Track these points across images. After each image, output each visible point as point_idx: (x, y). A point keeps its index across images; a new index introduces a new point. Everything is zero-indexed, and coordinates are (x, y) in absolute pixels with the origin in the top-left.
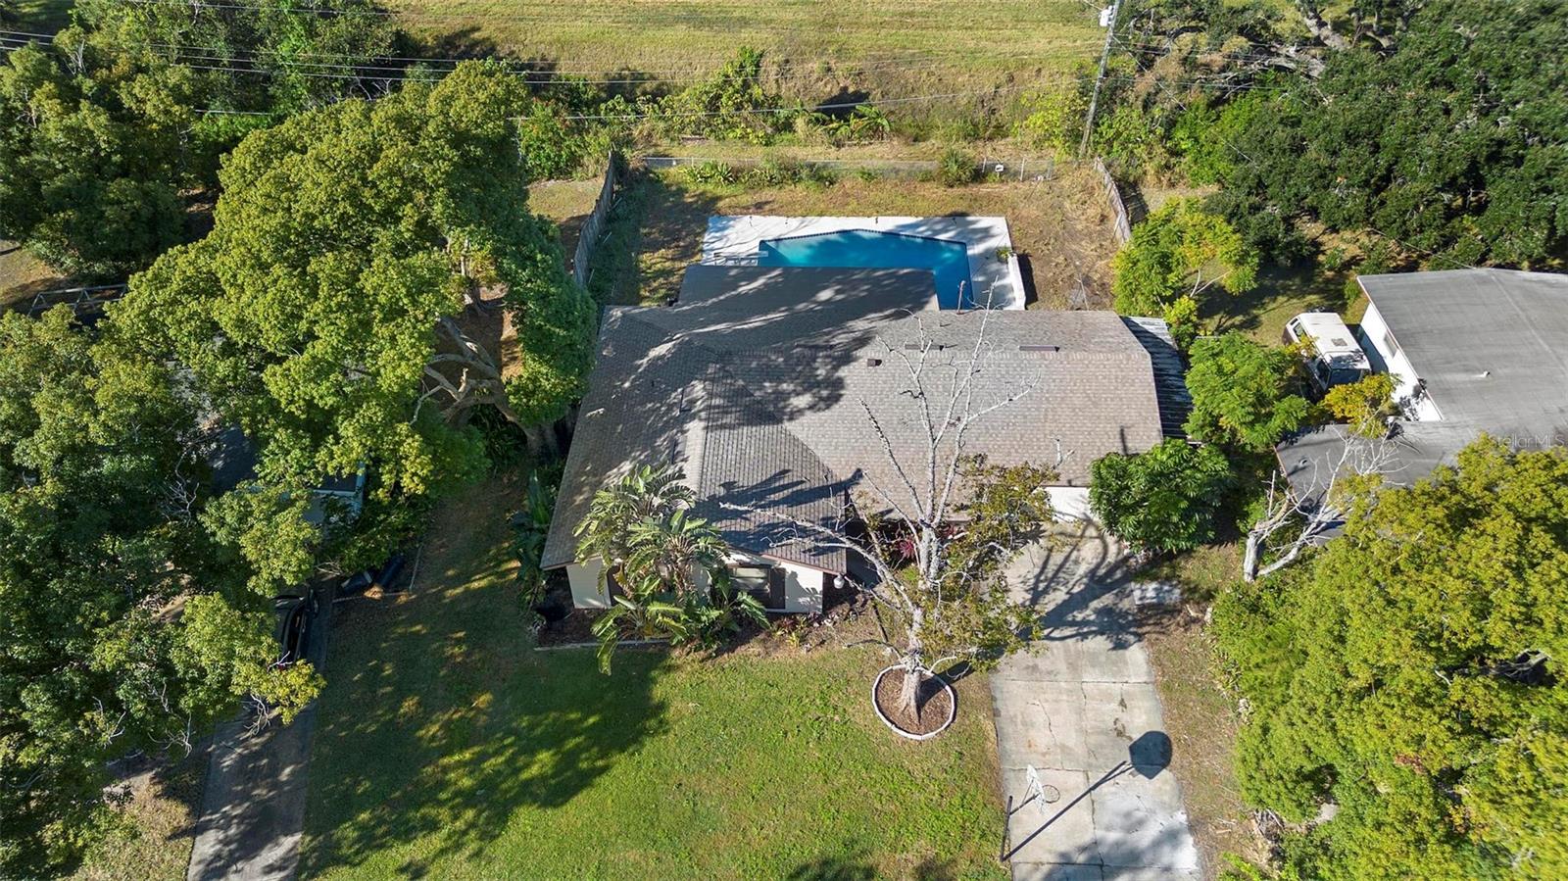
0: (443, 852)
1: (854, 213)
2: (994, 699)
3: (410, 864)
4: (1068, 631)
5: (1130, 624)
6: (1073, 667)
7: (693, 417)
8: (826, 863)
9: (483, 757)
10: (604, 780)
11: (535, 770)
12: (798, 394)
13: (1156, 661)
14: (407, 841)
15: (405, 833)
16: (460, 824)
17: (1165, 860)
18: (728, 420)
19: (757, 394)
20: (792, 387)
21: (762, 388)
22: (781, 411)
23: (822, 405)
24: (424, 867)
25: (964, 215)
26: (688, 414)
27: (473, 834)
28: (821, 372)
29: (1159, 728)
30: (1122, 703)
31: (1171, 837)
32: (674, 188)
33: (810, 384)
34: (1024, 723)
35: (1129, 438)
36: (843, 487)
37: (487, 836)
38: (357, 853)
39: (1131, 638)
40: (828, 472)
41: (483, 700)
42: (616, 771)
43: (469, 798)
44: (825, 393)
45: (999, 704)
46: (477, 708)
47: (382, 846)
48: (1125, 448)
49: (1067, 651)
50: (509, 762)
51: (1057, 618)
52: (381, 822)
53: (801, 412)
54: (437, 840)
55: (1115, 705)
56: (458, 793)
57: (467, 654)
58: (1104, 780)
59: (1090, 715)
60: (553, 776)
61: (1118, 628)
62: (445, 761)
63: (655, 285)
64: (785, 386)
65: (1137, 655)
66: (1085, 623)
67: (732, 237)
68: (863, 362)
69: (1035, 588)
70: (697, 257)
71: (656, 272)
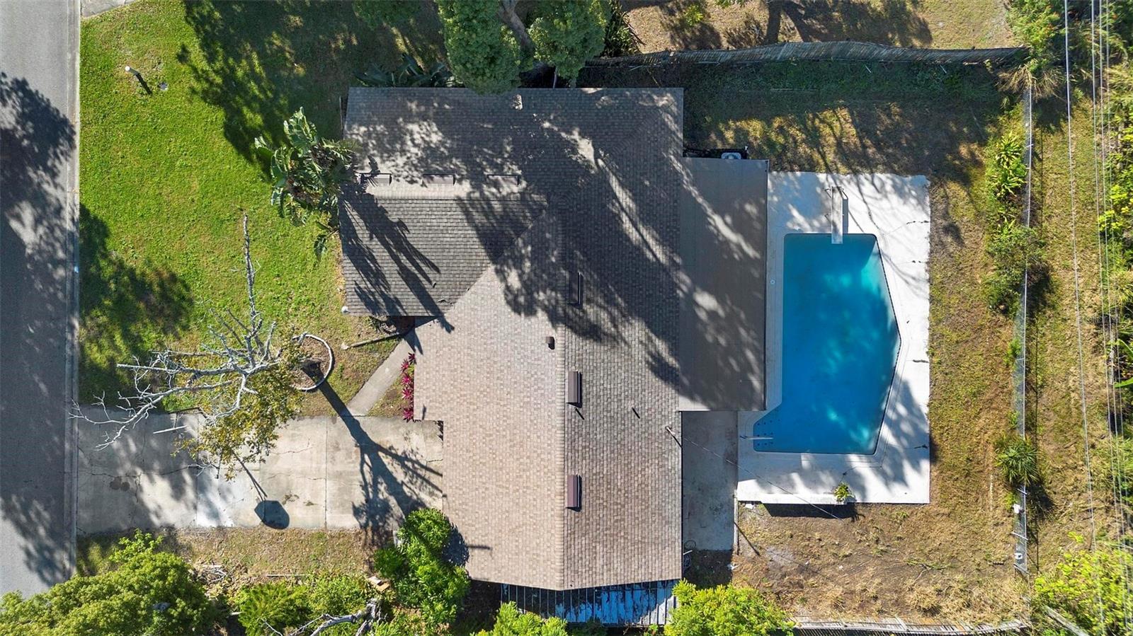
0: (195, 70)
2: (312, 417)
3: (187, 52)
4: (369, 477)
6: (339, 475)
9: (258, 80)
10: (243, 161)
11: (248, 114)
13: (342, 534)
14: (202, 47)
15: (206, 45)
16: (213, 76)
17: (200, 507)
18: (478, 217)
19: (520, 241)
20: (527, 270)
21: (525, 245)
22: (505, 262)
23: (510, 297)
24: (186, 61)
27: (206, 86)
28: (541, 296)
29: (292, 524)
34: (293, 435)
35: (482, 552)
36: (438, 315)
37: (205, 96)
38: (194, 18)
39: (363, 521)
41: (300, 70)
42: (250, 169)
43: (229, 76)
44: (522, 299)
45: (307, 420)
46: (293, 68)
47: (197, 31)
48: (473, 547)
49: (352, 473)
50: (255, 98)
51: (380, 471)
52: (213, 27)
54: (203, 65)
55: (309, 498)
56: (233, 70)
57: (337, 50)
58: (254, 481)
59: (301, 480)
60: (245, 129)
61: (372, 512)
62: (255, 56)
63: (793, 131)
64: (528, 264)
66: (376, 491)
67: (884, 202)
68: (552, 333)
70: (843, 169)
71: (816, 129)
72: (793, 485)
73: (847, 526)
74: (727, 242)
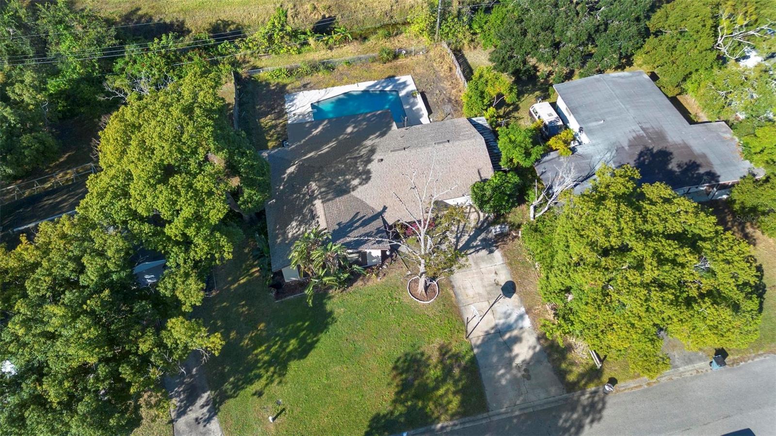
0: (267, 385)
1: (347, 83)
2: (451, 282)
3: (256, 392)
4: (472, 251)
5: (493, 243)
6: (476, 263)
7: (315, 198)
8: (406, 355)
9: (269, 348)
10: (318, 345)
11: (291, 347)
12: (353, 179)
13: (505, 255)
14: (252, 384)
15: (250, 382)
16: (269, 374)
17: (520, 325)
18: (330, 196)
19: (338, 182)
20: (350, 177)
21: (338, 180)
22: (348, 188)
23: (364, 182)
24: (261, 392)
25: (394, 76)
26: (313, 198)
27: (276, 376)
28: (361, 168)
29: (510, 279)
30: (496, 273)
31: (521, 317)
32: (264, 83)
33: (357, 175)
34: (464, 288)
35: (481, 173)
36: (380, 214)
37: (282, 375)
38: (234, 393)
39: (495, 248)
40: (373, 209)
41: (262, 326)
42: (322, 340)
43: (269, 364)
44: (364, 177)
45: (454, 283)
46: (260, 330)
47: (243, 388)
48: (481, 178)
49: (473, 258)
50: (280, 347)
51: (467, 246)
52: (239, 380)
53: (356, 186)
54: (263, 381)
55: (493, 274)
56: (265, 363)
57: (249, 310)
58: (495, 302)
59: (485, 280)
60: (299, 348)
61: (489, 245)
62: (256, 352)
63: (271, 133)
64: (347, 177)
65: (497, 254)
66: (477, 246)
67: (298, 104)
68: (376, 161)
69: (457, 236)
70: (286, 116)
71: (269, 127)
72: (418, 109)
73: (428, 93)
74: (323, 129)
